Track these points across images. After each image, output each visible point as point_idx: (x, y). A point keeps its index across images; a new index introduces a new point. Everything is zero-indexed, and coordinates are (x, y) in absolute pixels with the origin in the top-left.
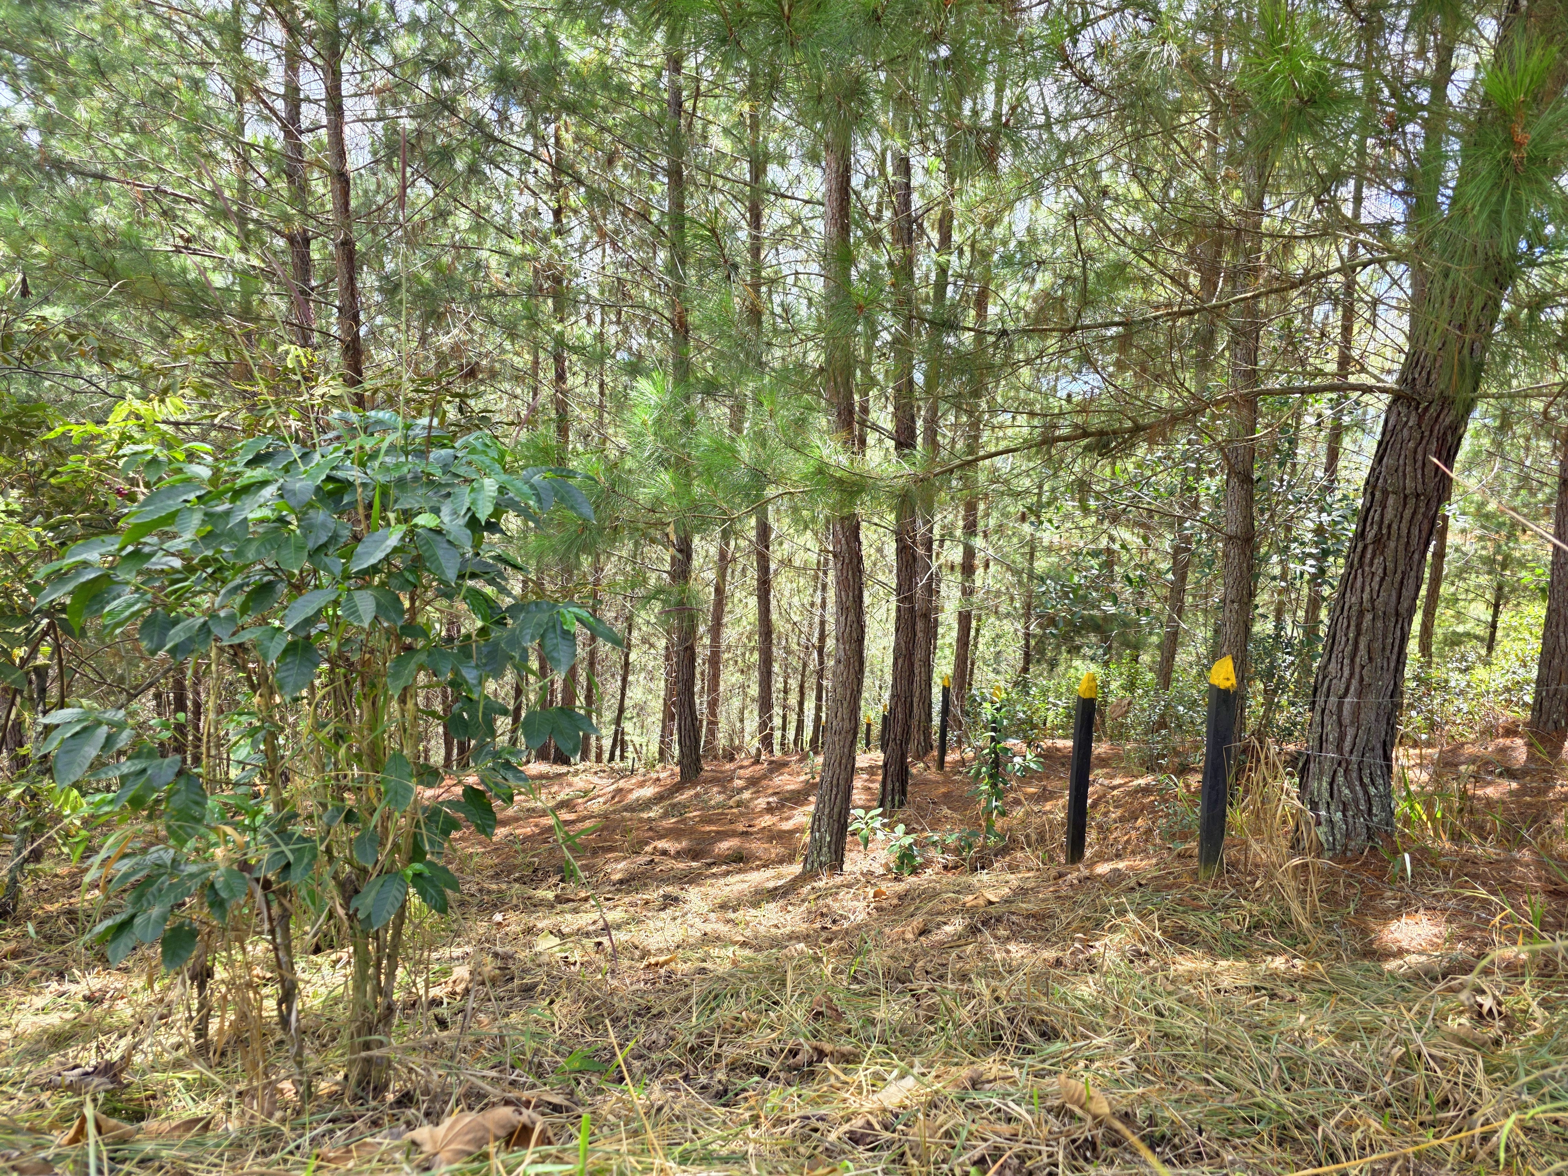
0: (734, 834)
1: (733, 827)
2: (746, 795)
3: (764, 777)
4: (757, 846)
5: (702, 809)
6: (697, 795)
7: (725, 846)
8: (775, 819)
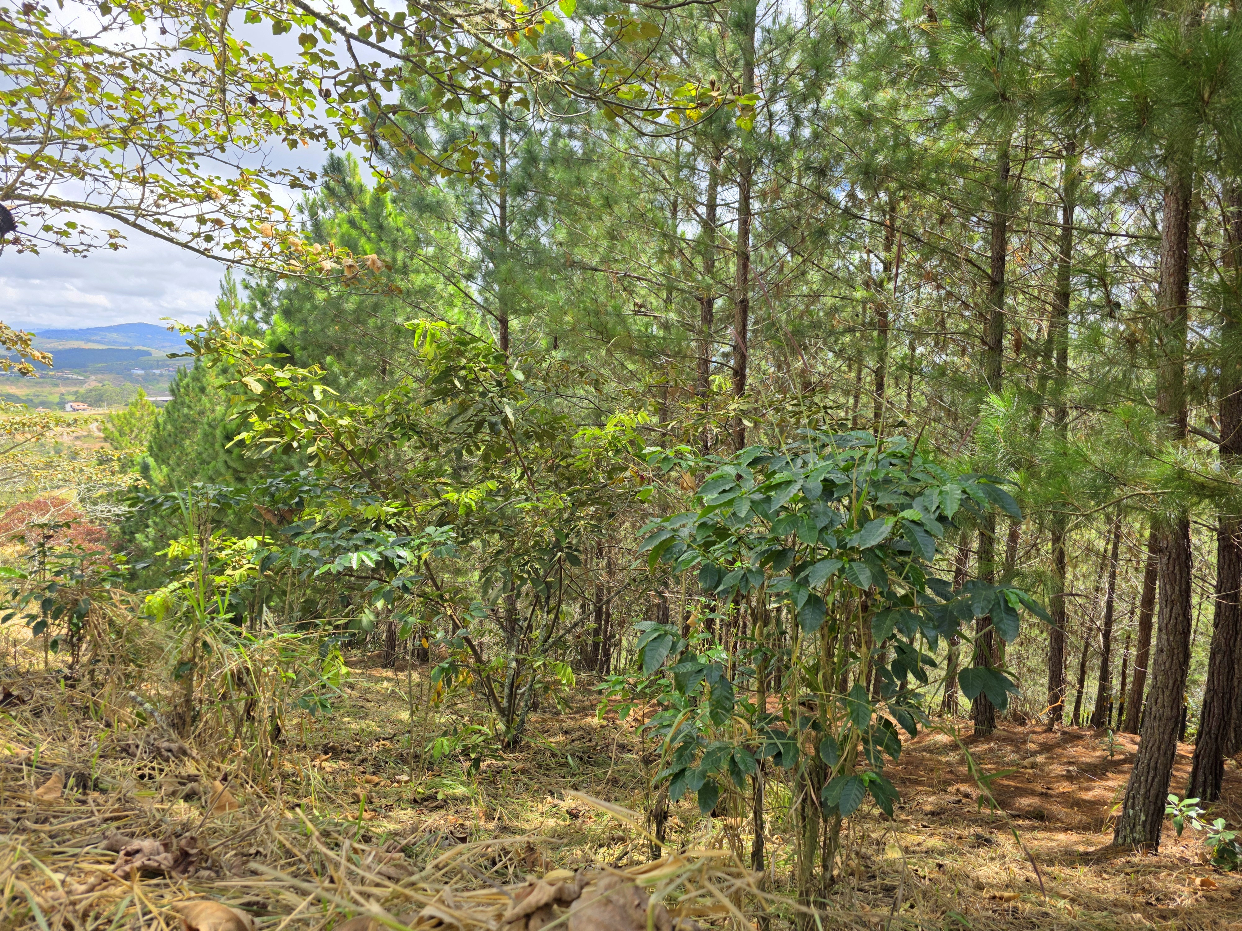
0: (1033, 793)
1: (1030, 786)
2: (1040, 759)
3: (1058, 745)
4: (1057, 809)
5: (997, 763)
6: (991, 750)
7: (1025, 802)
8: (1074, 787)
